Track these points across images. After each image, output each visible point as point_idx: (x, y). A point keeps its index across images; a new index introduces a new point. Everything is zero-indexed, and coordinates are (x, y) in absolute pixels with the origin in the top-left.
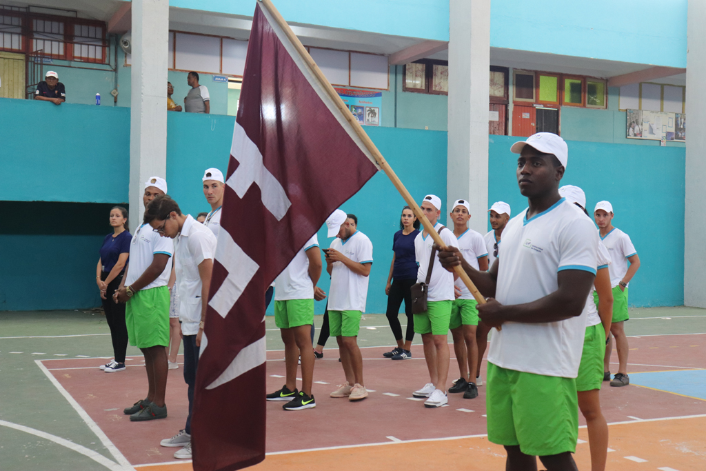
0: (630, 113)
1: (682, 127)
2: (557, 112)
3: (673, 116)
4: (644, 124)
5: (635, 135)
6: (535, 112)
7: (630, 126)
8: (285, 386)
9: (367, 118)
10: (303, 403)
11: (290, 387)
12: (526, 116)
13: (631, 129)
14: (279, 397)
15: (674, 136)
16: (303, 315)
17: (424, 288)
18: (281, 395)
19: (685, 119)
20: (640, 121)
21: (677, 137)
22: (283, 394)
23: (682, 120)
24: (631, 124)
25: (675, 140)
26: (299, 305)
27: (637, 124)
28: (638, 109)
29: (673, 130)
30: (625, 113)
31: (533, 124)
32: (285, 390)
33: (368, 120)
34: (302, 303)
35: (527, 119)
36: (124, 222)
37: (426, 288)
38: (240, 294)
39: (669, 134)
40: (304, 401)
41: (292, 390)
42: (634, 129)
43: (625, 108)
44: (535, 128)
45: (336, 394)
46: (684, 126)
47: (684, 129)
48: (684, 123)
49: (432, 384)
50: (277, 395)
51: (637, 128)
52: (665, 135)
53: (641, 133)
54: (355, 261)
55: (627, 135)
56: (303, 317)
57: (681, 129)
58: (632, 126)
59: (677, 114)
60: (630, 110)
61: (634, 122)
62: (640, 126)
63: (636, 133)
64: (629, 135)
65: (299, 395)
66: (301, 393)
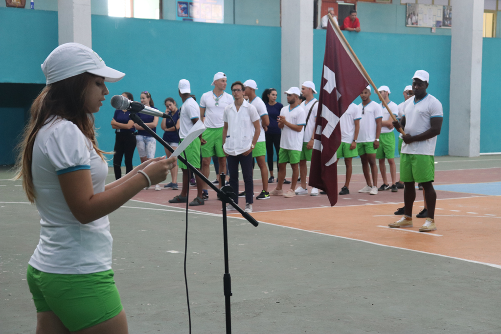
0: (409, 6)
1: (448, 16)
2: (354, 7)
3: (442, 8)
4: (419, 15)
5: (413, 24)
6: (337, 7)
7: (409, 17)
10: (266, 196)
13: (410, 19)
15: (442, 24)
19: (450, 10)
20: (416, 13)
21: (444, 25)
23: (448, 11)
24: (409, 15)
25: (442, 27)
27: (414, 15)
28: (414, 3)
29: (441, 19)
30: (405, 7)
38: (333, 129)
39: (438, 22)
42: (411, 19)
43: (405, 3)
46: (449, 16)
47: (450, 19)
48: (450, 13)
51: (414, 18)
52: (435, 23)
53: (417, 23)
54: (294, 124)
55: (406, 23)
57: (447, 18)
58: (411, 16)
59: (444, 6)
60: (409, 4)
61: (412, 13)
62: (416, 16)
63: (413, 22)
64: (408, 24)
65: (262, 192)
66: (264, 191)
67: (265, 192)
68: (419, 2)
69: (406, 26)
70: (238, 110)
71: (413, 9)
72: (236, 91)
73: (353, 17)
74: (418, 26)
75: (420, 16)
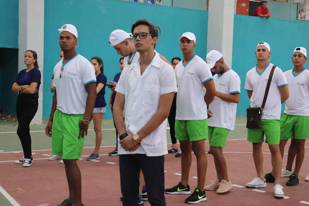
0: (300, 5)
4: (306, 11)
5: (302, 18)
6: (249, 2)
7: (299, 13)
8: (180, 183)
9: (156, 3)
10: (199, 198)
11: (184, 184)
12: (244, 5)
13: (300, 14)
14: (177, 191)
16: (202, 132)
17: (260, 112)
18: (178, 190)
20: (304, 10)
22: (180, 189)
24: (300, 11)
26: (198, 124)
27: (303, 12)
28: (304, 2)
30: (297, 5)
31: (247, 10)
32: (181, 186)
33: (157, 4)
34: (201, 123)
35: (244, 7)
36: (34, 62)
37: (261, 111)
40: (200, 196)
41: (186, 186)
42: (301, 14)
43: (297, 2)
44: (248, 12)
45: (208, 188)
49: (259, 178)
50: (174, 189)
51: (303, 14)
53: (304, 17)
55: (297, 17)
56: (201, 134)
58: (300, 12)
60: (300, 3)
61: (301, 10)
62: (304, 13)
63: (302, 16)
64: (298, 18)
65: (195, 191)
66: (197, 190)
67: (200, 191)
68: (306, 2)
69: (297, 19)
70: (142, 72)
71: (302, 7)
72: (138, 37)
73: (264, 6)
74: (306, 20)
75: (307, 13)
